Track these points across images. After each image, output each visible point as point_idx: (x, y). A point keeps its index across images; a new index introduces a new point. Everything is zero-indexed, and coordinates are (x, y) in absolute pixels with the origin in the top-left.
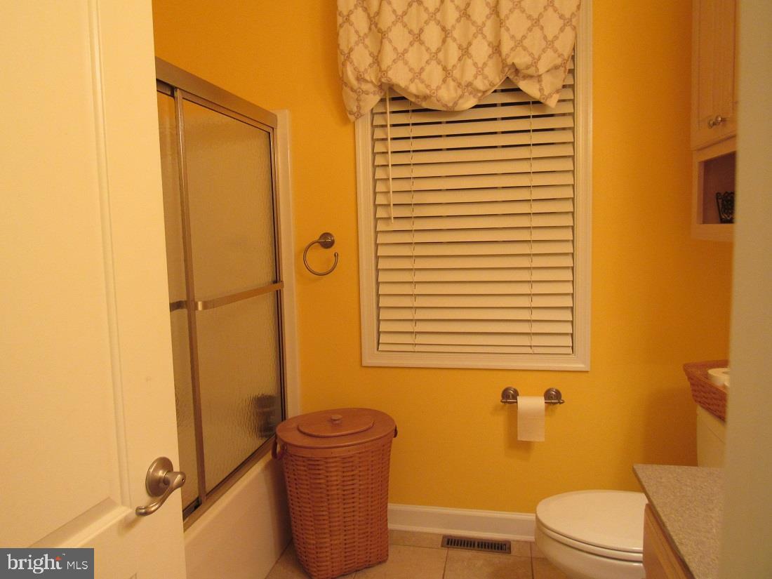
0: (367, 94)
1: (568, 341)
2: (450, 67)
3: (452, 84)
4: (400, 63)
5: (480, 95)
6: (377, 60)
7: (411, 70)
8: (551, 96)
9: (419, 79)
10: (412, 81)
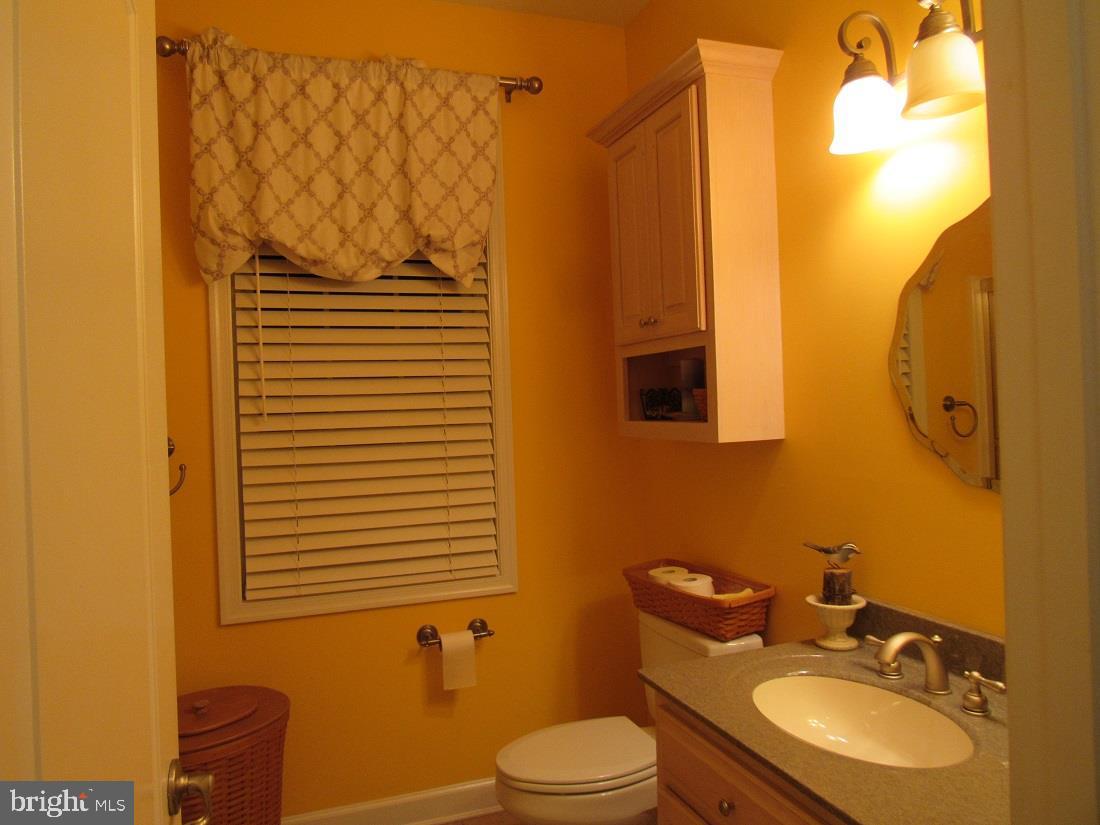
0: (235, 250)
1: (491, 559)
2: (349, 229)
3: (352, 250)
4: (284, 216)
5: (384, 264)
6: (250, 207)
7: (298, 226)
8: (466, 275)
9: (310, 238)
10: (301, 240)
